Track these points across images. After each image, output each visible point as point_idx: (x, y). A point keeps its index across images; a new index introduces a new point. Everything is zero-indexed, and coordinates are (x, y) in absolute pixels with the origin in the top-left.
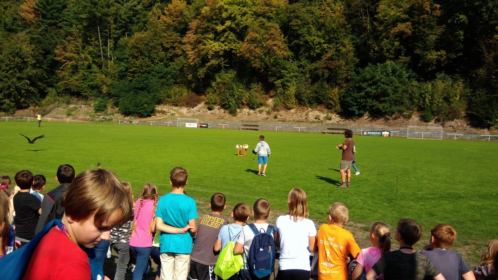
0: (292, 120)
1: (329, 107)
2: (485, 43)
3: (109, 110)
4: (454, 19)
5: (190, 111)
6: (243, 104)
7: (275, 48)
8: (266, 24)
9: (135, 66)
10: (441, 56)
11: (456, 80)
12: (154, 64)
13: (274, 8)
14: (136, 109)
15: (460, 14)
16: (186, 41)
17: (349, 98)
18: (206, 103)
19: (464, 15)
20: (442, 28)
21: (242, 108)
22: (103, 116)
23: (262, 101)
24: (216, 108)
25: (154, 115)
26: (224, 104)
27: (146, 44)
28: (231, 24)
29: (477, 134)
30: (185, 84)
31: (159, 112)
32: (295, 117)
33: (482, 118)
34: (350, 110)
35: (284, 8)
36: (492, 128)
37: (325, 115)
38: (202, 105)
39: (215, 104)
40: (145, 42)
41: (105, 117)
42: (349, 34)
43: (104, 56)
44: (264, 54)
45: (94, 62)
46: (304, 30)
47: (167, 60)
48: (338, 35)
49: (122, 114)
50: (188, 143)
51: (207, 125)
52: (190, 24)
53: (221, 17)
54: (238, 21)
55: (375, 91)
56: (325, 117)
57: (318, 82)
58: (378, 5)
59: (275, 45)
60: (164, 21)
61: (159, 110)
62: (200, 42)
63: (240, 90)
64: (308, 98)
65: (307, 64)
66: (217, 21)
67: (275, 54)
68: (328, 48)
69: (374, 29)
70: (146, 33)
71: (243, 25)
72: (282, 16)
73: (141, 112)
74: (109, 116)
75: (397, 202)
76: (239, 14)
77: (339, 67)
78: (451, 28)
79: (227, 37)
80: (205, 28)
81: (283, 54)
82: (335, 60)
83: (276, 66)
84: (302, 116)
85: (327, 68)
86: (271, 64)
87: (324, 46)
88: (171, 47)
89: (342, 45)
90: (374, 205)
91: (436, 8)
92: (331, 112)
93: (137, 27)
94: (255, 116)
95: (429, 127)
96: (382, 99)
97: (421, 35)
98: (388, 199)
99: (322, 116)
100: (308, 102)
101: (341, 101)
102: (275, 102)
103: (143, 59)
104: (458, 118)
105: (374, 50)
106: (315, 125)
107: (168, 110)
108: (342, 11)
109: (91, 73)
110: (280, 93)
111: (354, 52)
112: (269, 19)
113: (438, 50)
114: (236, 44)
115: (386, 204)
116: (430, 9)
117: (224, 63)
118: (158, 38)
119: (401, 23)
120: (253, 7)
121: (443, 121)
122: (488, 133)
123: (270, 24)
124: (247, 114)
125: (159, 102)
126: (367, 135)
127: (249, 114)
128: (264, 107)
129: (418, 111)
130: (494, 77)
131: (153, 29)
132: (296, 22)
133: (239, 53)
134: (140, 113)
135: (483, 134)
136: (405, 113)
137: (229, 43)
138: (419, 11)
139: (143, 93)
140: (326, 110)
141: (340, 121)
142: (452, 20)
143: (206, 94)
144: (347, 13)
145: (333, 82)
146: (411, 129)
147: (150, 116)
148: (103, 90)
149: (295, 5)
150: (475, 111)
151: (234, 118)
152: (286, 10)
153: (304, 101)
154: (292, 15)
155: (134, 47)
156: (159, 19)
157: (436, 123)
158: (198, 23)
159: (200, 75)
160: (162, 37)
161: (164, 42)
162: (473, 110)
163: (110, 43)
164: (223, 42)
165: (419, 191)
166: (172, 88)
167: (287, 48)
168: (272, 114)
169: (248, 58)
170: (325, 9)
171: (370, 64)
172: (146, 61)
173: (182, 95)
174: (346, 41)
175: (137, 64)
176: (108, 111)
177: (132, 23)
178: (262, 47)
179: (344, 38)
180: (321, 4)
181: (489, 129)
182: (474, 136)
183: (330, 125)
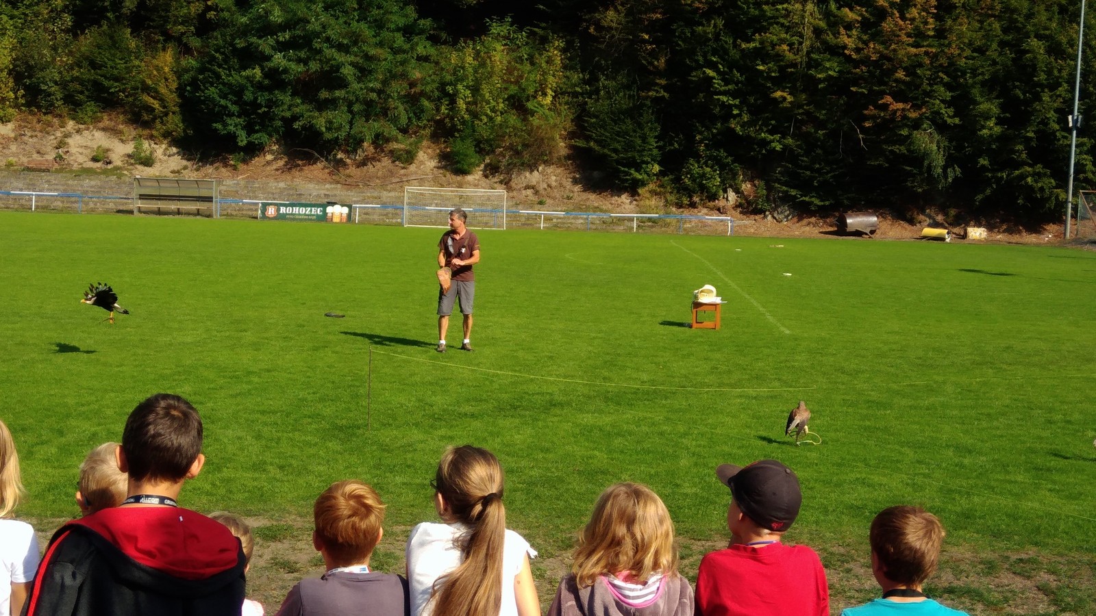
0: (4, 164)
1: (141, 118)
11: (544, 40)
17: (212, 89)
29: (601, 210)
32: (14, 155)
33: (618, 162)
34: (216, 130)
36: (642, 191)
37: (129, 148)
55: (301, 68)
56: (129, 156)
57: (100, 26)
64: (63, 84)
84: (43, 149)
92: (151, 137)
95: (468, 191)
96: (324, 94)
98: (342, 429)
99: (120, 150)
100: (64, 99)
101: (184, 98)
104: (549, 163)
106: (93, 183)
121: (509, 171)
122: (632, 207)
126: (280, 217)
129: (435, 137)
130: (647, 37)
135: (618, 209)
136: (395, 146)
140: (130, 131)
141: (185, 168)
145: (154, 28)
146: (413, 196)
150: (596, 141)
153: (50, 95)
157: (486, 177)
162: (590, 138)
165: (436, 396)
181: (634, 194)
182: (593, 216)
183: (149, 184)
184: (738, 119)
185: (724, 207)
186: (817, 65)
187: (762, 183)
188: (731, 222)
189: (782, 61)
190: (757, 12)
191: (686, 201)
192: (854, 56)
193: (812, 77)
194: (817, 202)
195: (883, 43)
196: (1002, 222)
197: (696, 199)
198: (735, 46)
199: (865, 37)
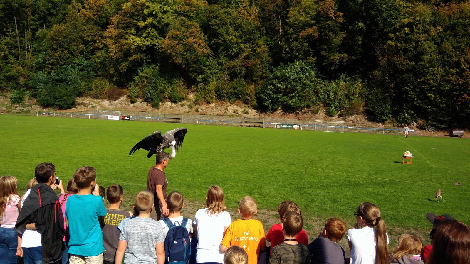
0: (212, 114)
1: (246, 102)
2: (380, 48)
3: (27, 101)
4: (354, 25)
5: (112, 103)
6: (165, 98)
7: (195, 45)
8: (187, 23)
9: (54, 57)
10: (343, 58)
11: (356, 80)
12: (74, 56)
13: (195, 8)
14: (55, 101)
15: (359, 21)
16: (107, 35)
18: (128, 96)
19: (362, 23)
20: (344, 33)
21: (164, 102)
22: (20, 108)
23: (184, 96)
24: (138, 101)
25: (75, 108)
26: (146, 97)
27: (65, 37)
28: (153, 20)
29: (373, 128)
30: (107, 76)
31: (79, 104)
32: (215, 111)
33: (378, 113)
34: (264, 105)
35: (204, 9)
36: (386, 122)
37: (243, 110)
38: (124, 98)
39: (137, 97)
40: (65, 35)
41: (23, 108)
42: (263, 35)
43: (21, 48)
44: (185, 51)
45: (10, 53)
46: (222, 30)
47: (88, 52)
48: (254, 36)
49: (41, 106)
50: (109, 136)
51: (129, 117)
52: (111, 18)
53: (143, 13)
54: (160, 19)
56: (243, 112)
57: (236, 79)
58: (288, 11)
59: (195, 43)
60: (84, 14)
61: (79, 102)
62: (122, 37)
63: (162, 84)
64: (227, 94)
65: (225, 62)
66: (138, 18)
67: (195, 51)
68: (245, 47)
69: (286, 32)
70: (65, 25)
71: (165, 22)
72: (201, 15)
73: (61, 104)
74: (27, 108)
75: (306, 190)
76: (160, 12)
77: (255, 66)
78: (352, 34)
79: (149, 33)
80: (127, 24)
81: (203, 52)
82: (251, 59)
83: (196, 63)
84: (222, 110)
85: (244, 66)
86: (191, 60)
87: (241, 46)
88: (92, 40)
89: (258, 46)
90: (285, 194)
91: (339, 16)
92: (248, 107)
93: (56, 19)
94: (178, 109)
95: (333, 121)
97: (327, 39)
98: (298, 188)
99: (240, 110)
100: (227, 97)
101: (257, 96)
102: (196, 97)
103: (62, 51)
104: (357, 114)
105: (285, 51)
106: (233, 118)
107: (90, 103)
108: (257, 14)
109: (7, 63)
110: (201, 88)
111: (268, 52)
112: (190, 17)
113: (340, 52)
114: (158, 40)
115: (295, 192)
116: (335, 16)
117: (147, 59)
118: (78, 31)
119: (309, 27)
120: (173, 6)
121: (345, 116)
122: (383, 127)
123: (190, 23)
124: (169, 107)
125: (80, 95)
126: (281, 128)
127: (171, 108)
128: (185, 101)
129: (324, 106)
130: (387, 78)
131: (72, 22)
132: (215, 22)
133: (161, 49)
134: (59, 105)
135: (379, 127)
136: (312, 109)
137: (151, 39)
138: (324, 18)
139: (63, 85)
140: (243, 105)
141: (256, 115)
142: (352, 27)
143: (128, 88)
144: (261, 16)
145: (249, 79)
146: (318, 123)
147: (70, 108)
148: (20, 82)
149: (214, 7)
151: (157, 111)
152: (205, 10)
153: (224, 96)
154: (211, 15)
155: (53, 39)
156: (79, 12)
157: (339, 118)
158: (120, 18)
159: (122, 69)
160: (82, 31)
161: (84, 36)
162: (370, 107)
163: (28, 35)
164: (145, 38)
165: (324, 180)
166: (93, 81)
167: (207, 45)
168: (193, 108)
169: (170, 54)
170: (241, 11)
171: (281, 64)
172: (65, 54)
173: (103, 87)
174: (261, 42)
175: (55, 56)
176: (25, 102)
177: (50, 14)
178: (184, 44)
179: (259, 39)
180: (238, 7)
181: (383, 123)
182: (370, 129)
183: (247, 119)
184: (417, 101)
185: (412, 127)
186: (443, 86)
187: (425, 121)
188: (415, 131)
189: (430, 85)
190: (422, 71)
191: (400, 125)
192: (454, 83)
193: (441, 90)
194: (443, 126)
195: (464, 79)
197: (403, 125)
198: (416, 81)
199: (458, 78)
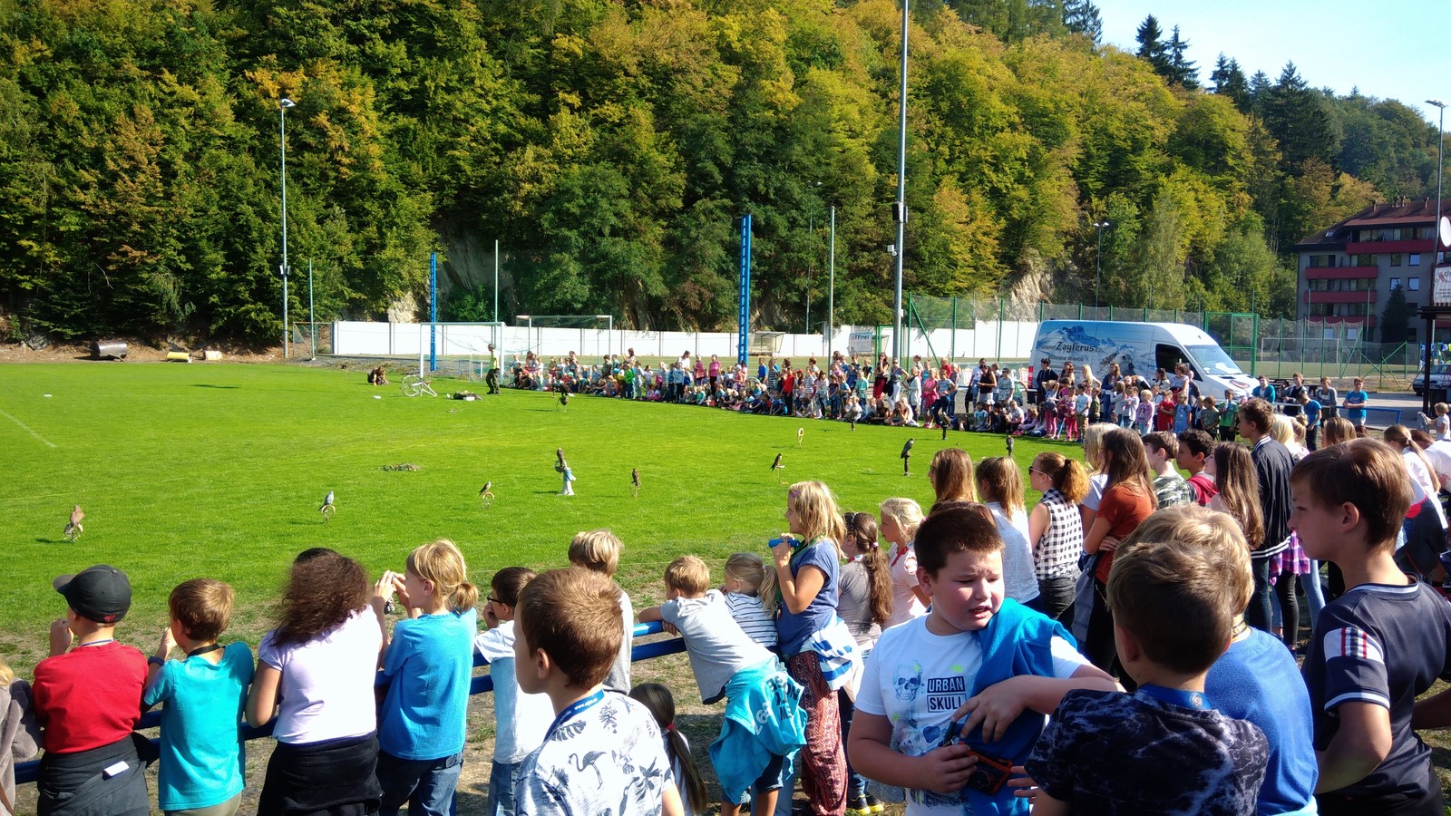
186: (60, 218)
187: (15, 316)
189: (26, 212)
192: (91, 211)
193: (57, 229)
194: (69, 332)
195: (118, 201)
196: (234, 346)
199: (102, 196)
